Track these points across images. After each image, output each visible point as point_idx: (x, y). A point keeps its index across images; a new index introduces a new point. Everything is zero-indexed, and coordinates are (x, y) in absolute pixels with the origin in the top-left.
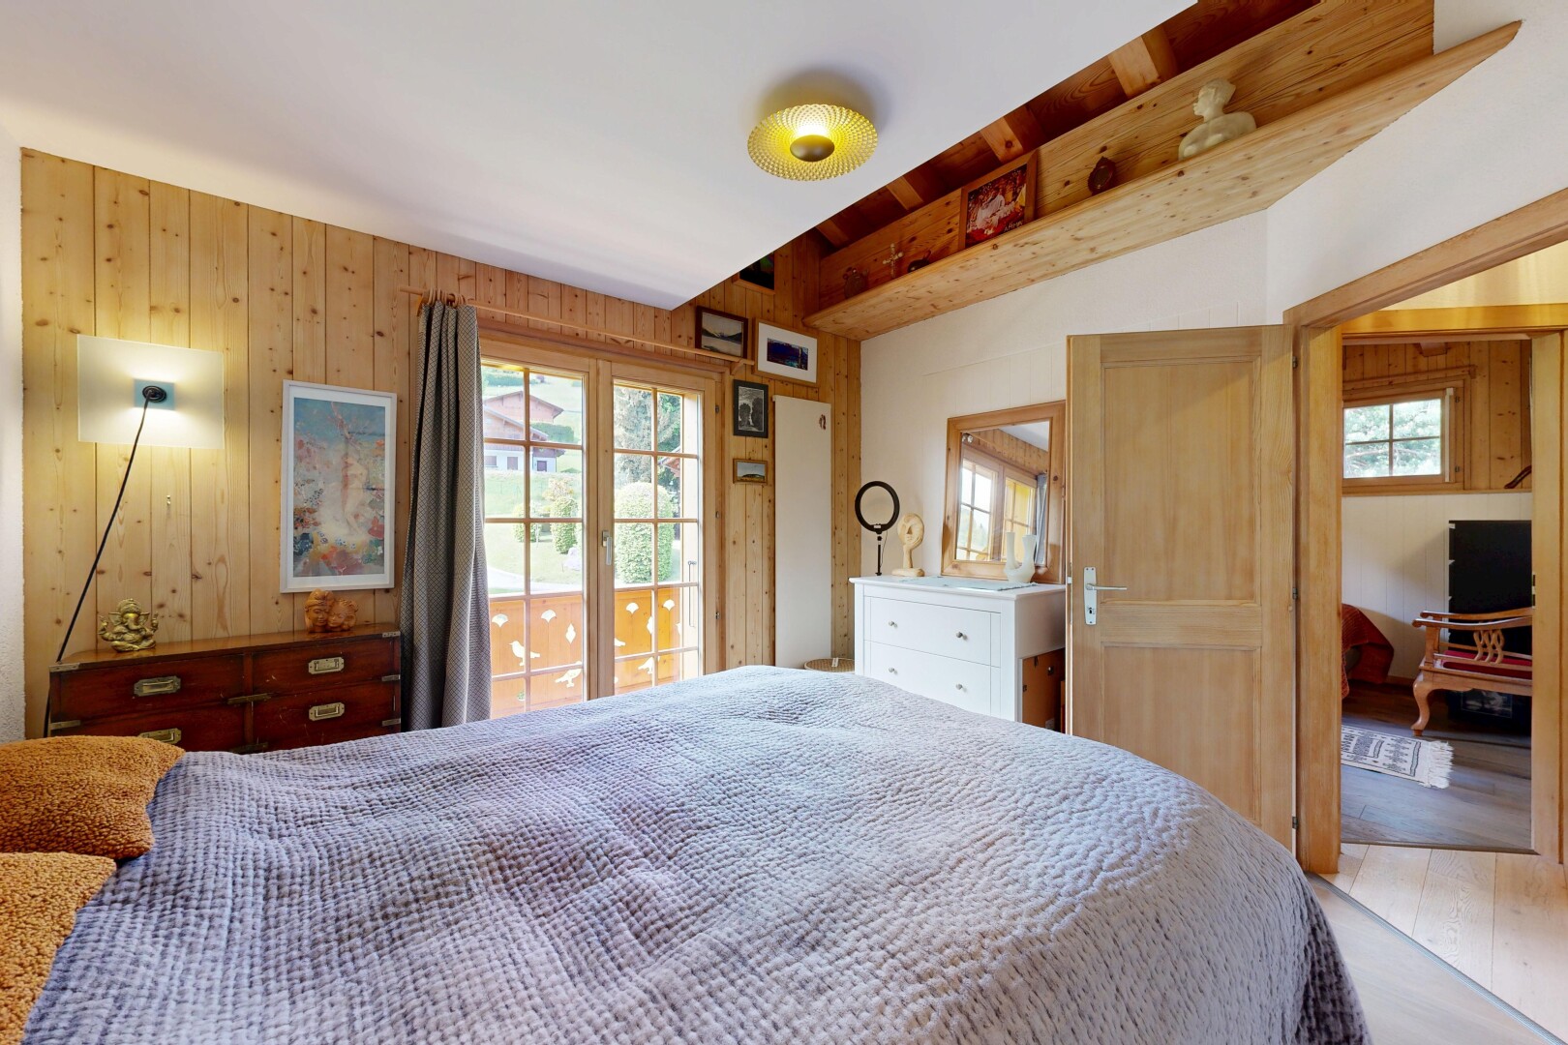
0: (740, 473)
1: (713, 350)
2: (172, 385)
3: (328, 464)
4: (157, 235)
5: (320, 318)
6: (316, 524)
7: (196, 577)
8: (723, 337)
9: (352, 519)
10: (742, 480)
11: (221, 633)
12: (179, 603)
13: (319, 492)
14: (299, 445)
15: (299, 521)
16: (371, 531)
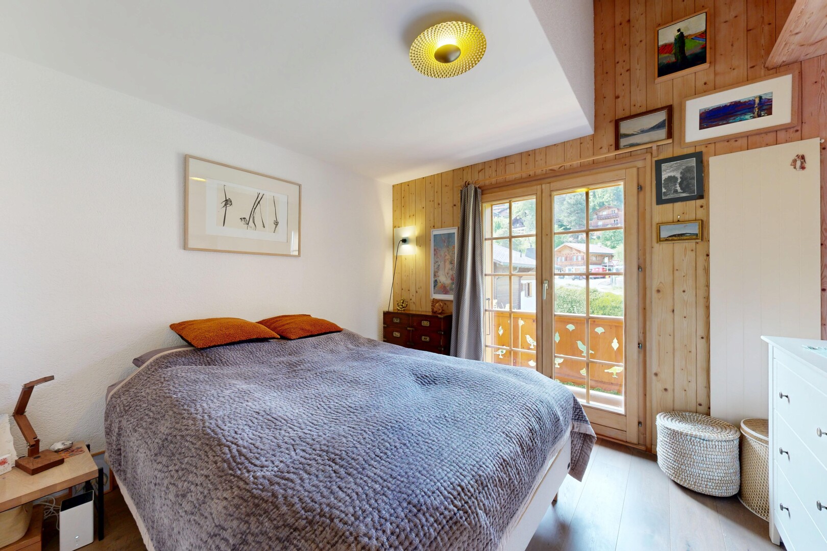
0: (664, 234)
1: (632, 145)
2: (407, 237)
3: (441, 256)
4: (410, 195)
5: (440, 206)
6: (438, 276)
7: (417, 292)
8: (643, 132)
9: (446, 275)
10: (666, 240)
11: (421, 310)
12: (414, 299)
13: (439, 266)
14: (435, 250)
15: (435, 275)
16: (451, 279)
